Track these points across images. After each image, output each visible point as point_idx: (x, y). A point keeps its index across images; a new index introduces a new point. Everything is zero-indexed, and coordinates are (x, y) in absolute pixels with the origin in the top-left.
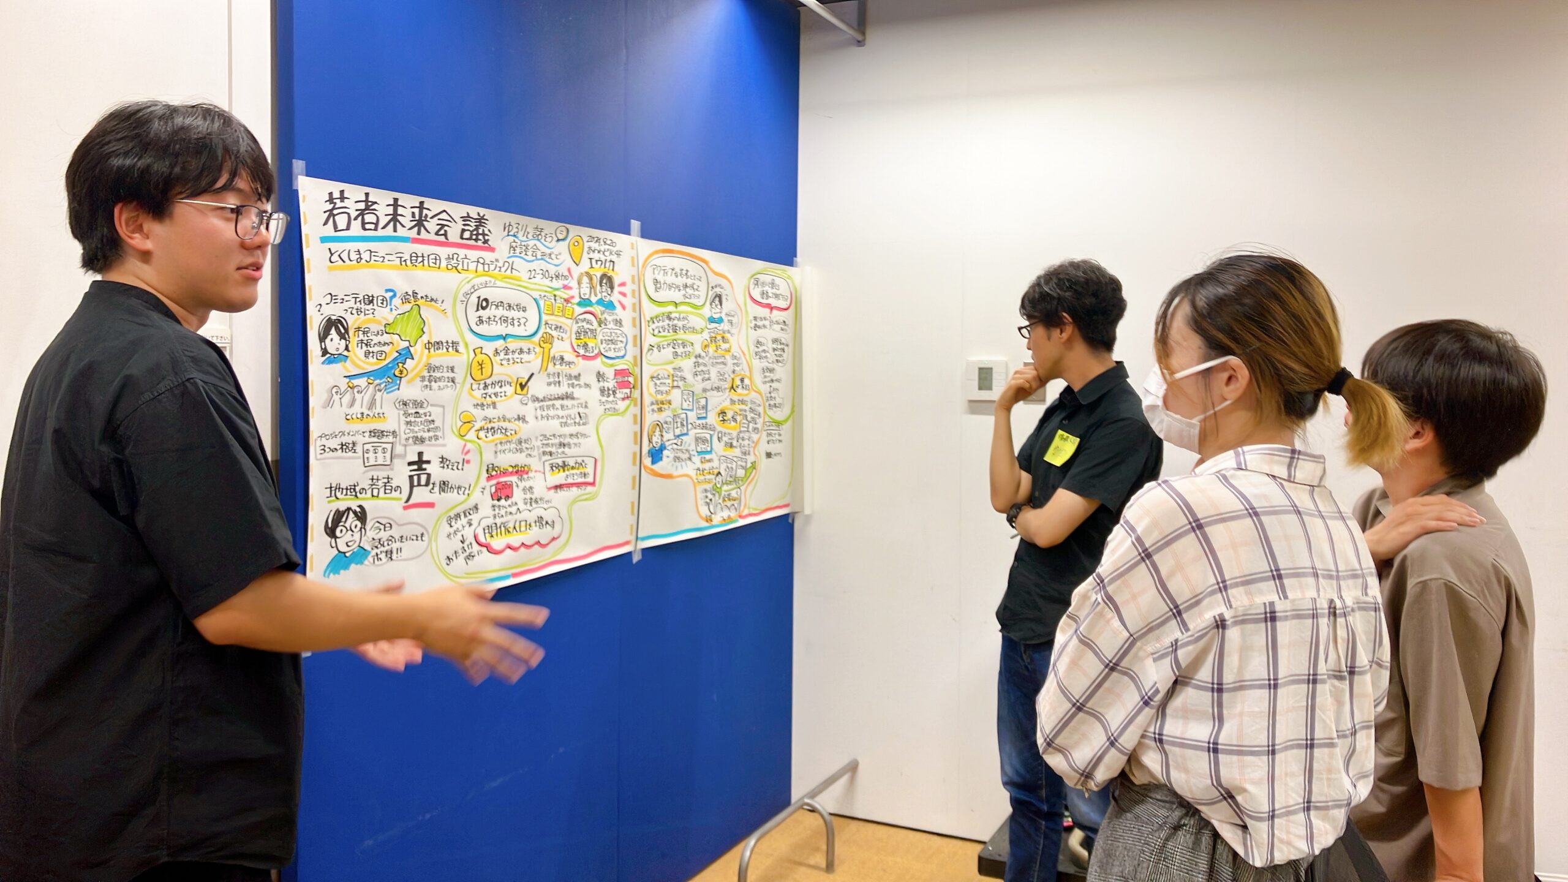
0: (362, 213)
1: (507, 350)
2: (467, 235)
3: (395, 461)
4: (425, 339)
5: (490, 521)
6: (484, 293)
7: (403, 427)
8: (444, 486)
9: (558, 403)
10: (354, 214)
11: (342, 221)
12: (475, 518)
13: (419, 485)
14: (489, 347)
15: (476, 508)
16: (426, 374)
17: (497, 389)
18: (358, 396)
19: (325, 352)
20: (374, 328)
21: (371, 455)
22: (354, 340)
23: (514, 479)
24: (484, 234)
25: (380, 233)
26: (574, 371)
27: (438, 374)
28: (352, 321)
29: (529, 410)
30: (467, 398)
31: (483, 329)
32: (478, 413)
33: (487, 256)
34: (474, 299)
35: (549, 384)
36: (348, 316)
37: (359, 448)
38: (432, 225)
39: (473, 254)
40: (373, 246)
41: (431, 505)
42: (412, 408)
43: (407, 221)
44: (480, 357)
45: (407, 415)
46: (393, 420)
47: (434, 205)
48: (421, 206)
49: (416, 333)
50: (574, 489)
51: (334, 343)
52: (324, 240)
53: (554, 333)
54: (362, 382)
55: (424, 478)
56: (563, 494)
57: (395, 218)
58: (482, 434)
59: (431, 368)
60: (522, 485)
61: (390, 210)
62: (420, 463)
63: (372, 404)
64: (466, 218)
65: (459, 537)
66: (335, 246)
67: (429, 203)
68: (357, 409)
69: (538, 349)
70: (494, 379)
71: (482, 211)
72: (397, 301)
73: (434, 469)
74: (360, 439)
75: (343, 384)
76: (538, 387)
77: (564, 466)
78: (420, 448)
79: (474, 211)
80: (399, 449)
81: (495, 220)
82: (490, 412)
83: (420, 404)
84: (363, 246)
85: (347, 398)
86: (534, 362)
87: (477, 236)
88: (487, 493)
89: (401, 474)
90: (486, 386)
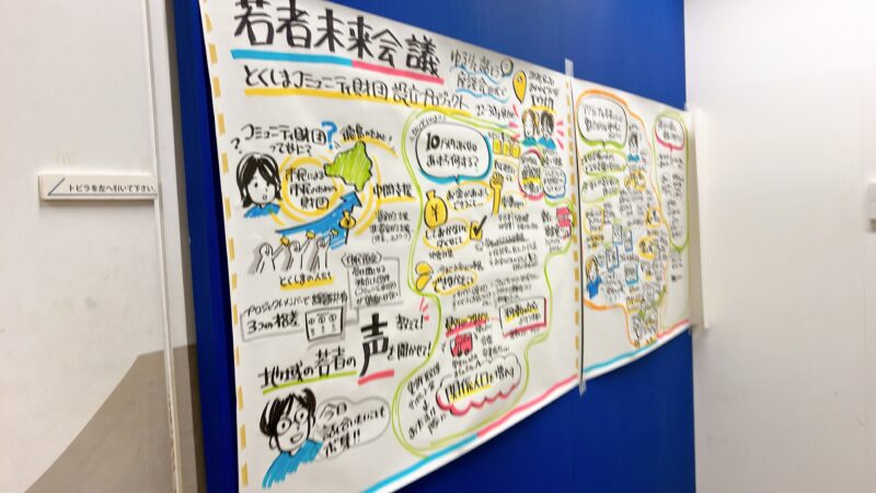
0: (287, 24)
1: (459, 193)
2: (414, 62)
3: (347, 329)
4: (373, 182)
5: (451, 381)
6: (434, 130)
7: (354, 286)
8: (404, 350)
9: (510, 246)
10: (276, 25)
11: (260, 32)
12: (436, 379)
13: (375, 351)
14: (442, 190)
15: (437, 367)
16: (377, 223)
17: (453, 235)
18: (296, 256)
19: (247, 201)
20: (312, 169)
21: (317, 326)
22: (286, 186)
23: (472, 330)
24: (431, 63)
25: (313, 51)
26: (522, 211)
27: (389, 223)
28: (283, 161)
29: (484, 256)
30: (420, 247)
31: (435, 170)
32: (435, 263)
33: (436, 88)
34: (424, 137)
35: (501, 227)
36: (276, 155)
37: (300, 320)
38: (374, 47)
39: (422, 85)
40: (306, 67)
41: (390, 373)
42: (362, 265)
43: (344, 37)
44: (434, 202)
45: (356, 271)
46: (340, 279)
47: (376, 23)
48: (360, 22)
49: (362, 175)
50: (529, 332)
51: (260, 189)
52: (237, 54)
53: (503, 173)
54: (300, 237)
55: (380, 344)
56: (519, 339)
57: (330, 34)
58: (440, 286)
59: (382, 216)
60: (480, 336)
61: (324, 24)
62: (376, 326)
63: (315, 263)
64: (412, 41)
65: (422, 404)
66: (253, 64)
67: (369, 19)
68: (295, 271)
69: (490, 191)
70: (450, 224)
71: (430, 35)
72: (338, 137)
73: (392, 332)
74: (301, 308)
75: (275, 241)
76: (492, 231)
77: (518, 310)
78: (373, 309)
79: (420, 34)
80: (350, 314)
81: (443, 47)
82: (446, 262)
83: (372, 259)
84: (291, 67)
85: (281, 259)
86: (486, 203)
87: (424, 63)
88: (447, 349)
89: (354, 343)
90: (441, 234)
